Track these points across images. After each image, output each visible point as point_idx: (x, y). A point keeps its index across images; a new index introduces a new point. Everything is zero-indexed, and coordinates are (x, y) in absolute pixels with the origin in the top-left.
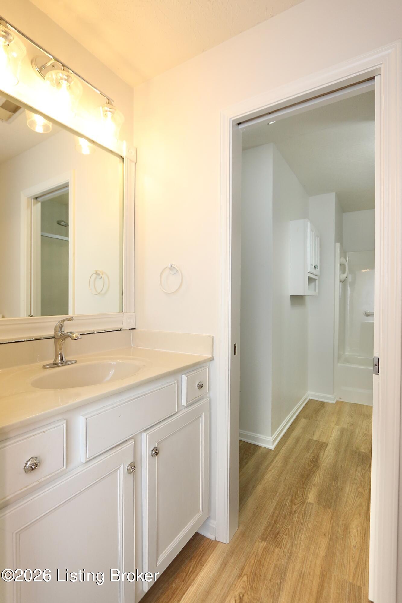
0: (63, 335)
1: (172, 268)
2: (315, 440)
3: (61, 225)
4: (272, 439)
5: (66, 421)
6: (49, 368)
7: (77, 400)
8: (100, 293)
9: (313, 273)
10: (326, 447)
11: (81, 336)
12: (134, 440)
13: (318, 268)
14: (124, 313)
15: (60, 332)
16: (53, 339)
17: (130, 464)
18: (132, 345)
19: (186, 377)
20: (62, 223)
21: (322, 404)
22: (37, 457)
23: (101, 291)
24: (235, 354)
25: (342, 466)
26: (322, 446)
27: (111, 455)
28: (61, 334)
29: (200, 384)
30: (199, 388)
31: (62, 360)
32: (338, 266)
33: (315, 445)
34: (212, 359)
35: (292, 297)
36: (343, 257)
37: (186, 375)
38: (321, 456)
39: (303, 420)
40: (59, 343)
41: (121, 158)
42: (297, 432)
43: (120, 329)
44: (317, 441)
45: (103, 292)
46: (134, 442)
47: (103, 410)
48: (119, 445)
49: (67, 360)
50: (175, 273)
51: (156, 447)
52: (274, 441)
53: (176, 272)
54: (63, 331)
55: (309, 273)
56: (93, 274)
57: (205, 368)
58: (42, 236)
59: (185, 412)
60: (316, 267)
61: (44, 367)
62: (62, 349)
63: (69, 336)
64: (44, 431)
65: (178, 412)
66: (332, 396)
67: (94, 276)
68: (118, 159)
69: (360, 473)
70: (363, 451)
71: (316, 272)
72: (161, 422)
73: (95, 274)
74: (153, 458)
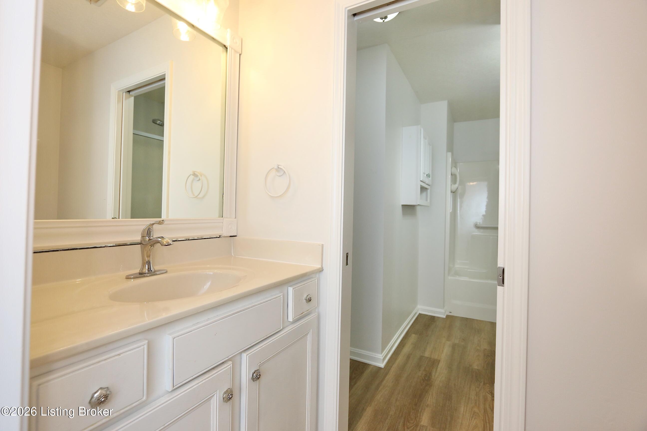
0: (152, 240)
1: (278, 169)
2: (426, 357)
3: (157, 124)
4: (382, 357)
5: (147, 341)
6: (134, 278)
7: (164, 315)
8: (197, 196)
9: (424, 182)
10: (438, 364)
11: (174, 242)
12: (232, 362)
13: (429, 177)
14: (224, 218)
15: (149, 237)
16: (140, 245)
17: (227, 391)
18: (233, 254)
19: (293, 289)
20: (158, 122)
21: (433, 319)
22: (107, 388)
23: (199, 194)
24: (347, 264)
25: (455, 384)
26: (434, 363)
27: (204, 381)
28: (149, 239)
29: (308, 297)
30: (307, 302)
31: (149, 269)
32: (450, 176)
33: (427, 362)
34: (321, 270)
35: (403, 206)
36: (454, 167)
37: (293, 287)
38: (433, 374)
39: (413, 335)
40: (146, 250)
41: (224, 47)
42: (407, 349)
43: (219, 236)
44: (428, 357)
45: (201, 196)
46: (231, 365)
47: (194, 327)
48: (213, 368)
49: (156, 269)
50: (281, 176)
51: (258, 370)
52: (384, 359)
53: (283, 174)
54: (151, 236)
55: (421, 182)
56: (190, 175)
57: (314, 279)
58: (133, 134)
59: (291, 328)
60: (428, 176)
61: (128, 278)
62: (150, 257)
63: (158, 242)
64: (119, 355)
65: (283, 329)
66: (442, 311)
67: (192, 177)
68: (221, 49)
69: (474, 392)
70: (476, 367)
71: (428, 181)
72: (264, 340)
73: (193, 175)
74: (253, 382)
